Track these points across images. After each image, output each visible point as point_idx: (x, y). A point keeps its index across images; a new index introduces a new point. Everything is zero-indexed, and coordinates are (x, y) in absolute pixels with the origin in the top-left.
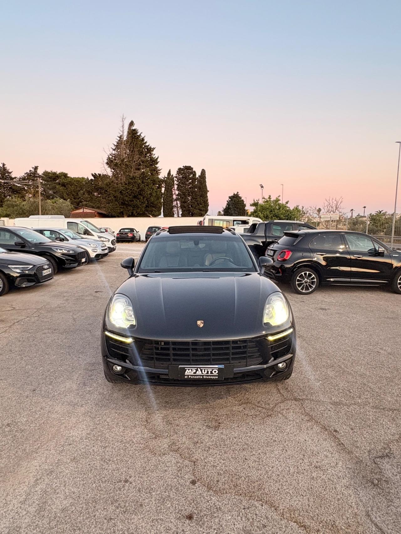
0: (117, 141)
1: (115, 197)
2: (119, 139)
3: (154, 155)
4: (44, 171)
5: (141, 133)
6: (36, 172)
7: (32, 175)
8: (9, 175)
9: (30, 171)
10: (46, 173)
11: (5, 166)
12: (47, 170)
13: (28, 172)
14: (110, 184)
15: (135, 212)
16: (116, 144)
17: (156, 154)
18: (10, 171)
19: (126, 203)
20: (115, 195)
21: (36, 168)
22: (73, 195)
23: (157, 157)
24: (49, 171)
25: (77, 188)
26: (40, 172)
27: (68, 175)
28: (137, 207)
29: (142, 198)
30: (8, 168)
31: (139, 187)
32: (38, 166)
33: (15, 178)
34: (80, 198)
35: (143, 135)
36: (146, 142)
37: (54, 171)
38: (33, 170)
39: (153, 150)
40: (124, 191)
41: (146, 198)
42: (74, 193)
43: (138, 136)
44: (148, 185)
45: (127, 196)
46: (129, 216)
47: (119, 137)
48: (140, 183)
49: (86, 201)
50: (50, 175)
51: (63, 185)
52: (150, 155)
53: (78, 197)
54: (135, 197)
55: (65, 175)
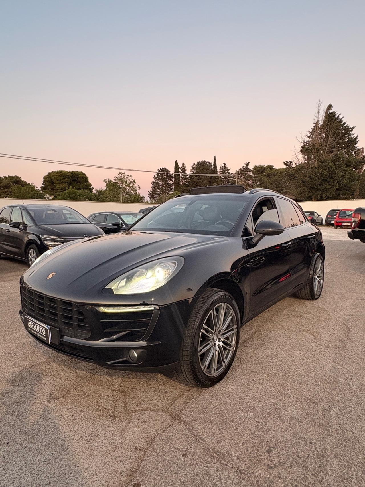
0: (313, 127)
1: (303, 182)
2: (314, 125)
3: (353, 135)
4: (254, 166)
5: (340, 115)
6: (248, 167)
7: (245, 170)
8: (228, 172)
9: (243, 167)
10: (256, 168)
11: (226, 165)
12: (257, 165)
13: (242, 168)
14: (299, 170)
15: (323, 196)
16: (311, 130)
17: (355, 133)
18: (229, 169)
19: (315, 187)
20: (304, 180)
21: (248, 164)
22: (276, 184)
23: (356, 136)
24: (258, 165)
25: (279, 178)
26: (251, 167)
27: (274, 167)
28: (326, 190)
29: (332, 181)
30: (227, 167)
31: (329, 170)
32: (249, 163)
33: (232, 173)
34: (281, 186)
35: (341, 117)
36: (345, 123)
37: (262, 165)
38: (245, 166)
39: (352, 130)
40: (313, 175)
41: (337, 181)
42: (276, 183)
43: (336, 118)
44: (340, 167)
45: (316, 180)
46: (318, 200)
47: (315, 123)
48: (331, 166)
49: (287, 189)
50: (259, 168)
51: (268, 176)
52: (348, 136)
53: (280, 186)
54: (324, 181)
55: (271, 167)
